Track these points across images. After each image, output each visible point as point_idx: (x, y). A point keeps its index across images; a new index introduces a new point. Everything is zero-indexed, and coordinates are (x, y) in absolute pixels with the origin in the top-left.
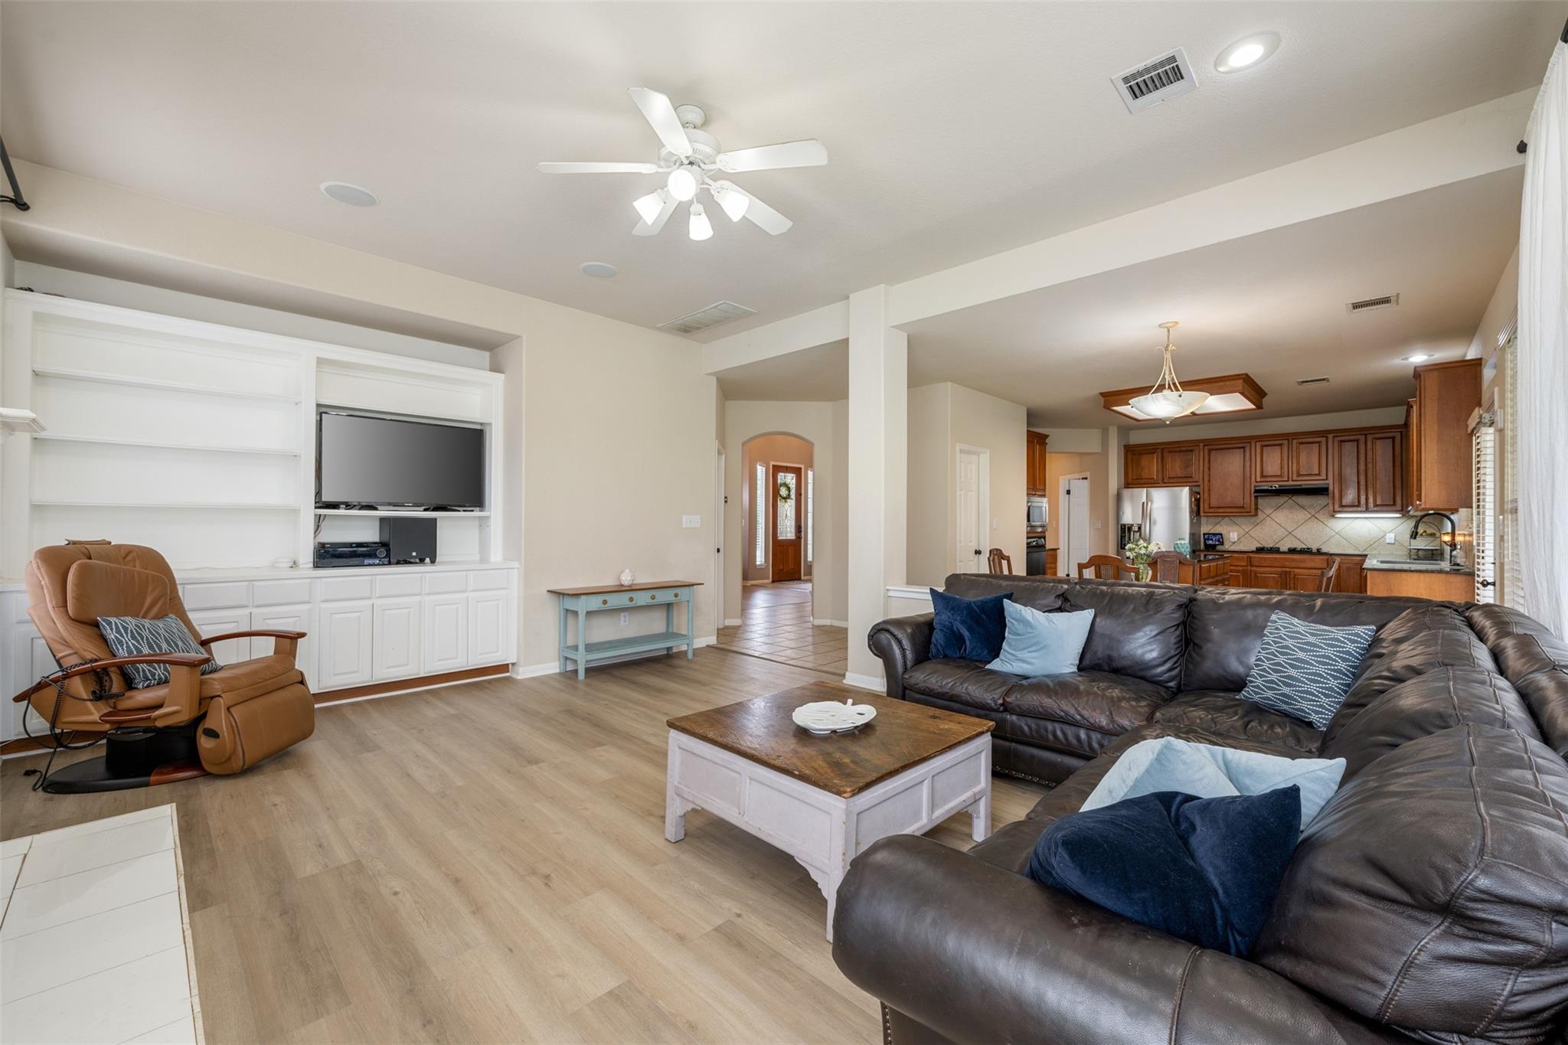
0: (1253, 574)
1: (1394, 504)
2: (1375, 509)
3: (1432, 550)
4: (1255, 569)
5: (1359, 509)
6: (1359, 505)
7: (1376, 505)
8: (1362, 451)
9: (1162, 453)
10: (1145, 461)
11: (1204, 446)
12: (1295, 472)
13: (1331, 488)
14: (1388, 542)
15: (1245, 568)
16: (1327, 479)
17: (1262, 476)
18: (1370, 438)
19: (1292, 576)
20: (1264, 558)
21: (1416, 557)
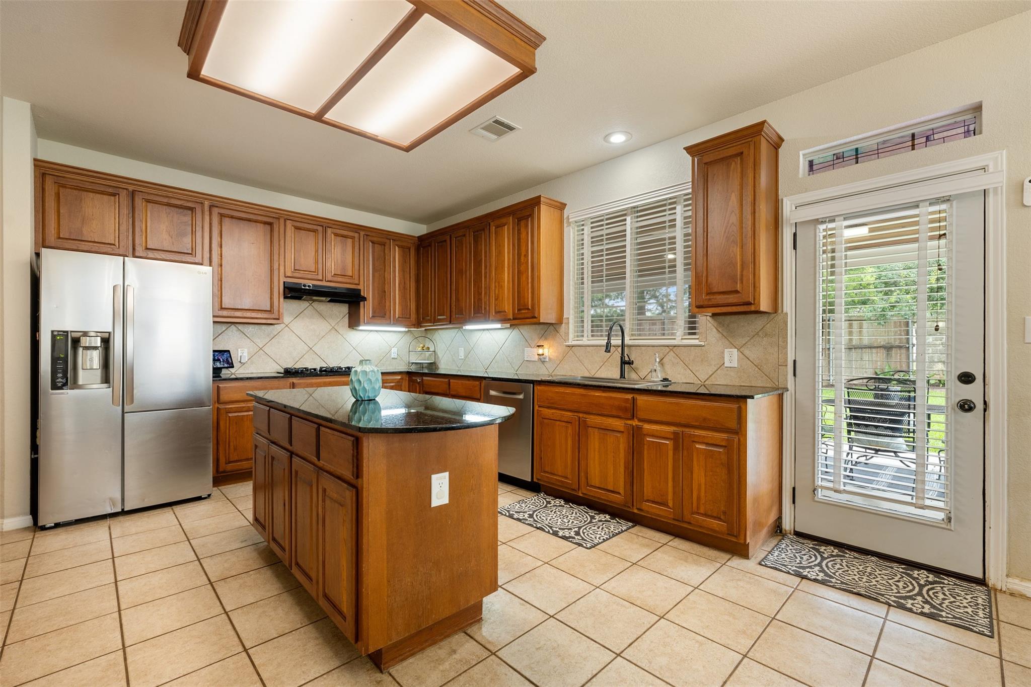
6: (384, 317)
8: (388, 258)
9: (132, 197)
11: (211, 207)
12: (328, 269)
14: (392, 357)
18: (393, 244)
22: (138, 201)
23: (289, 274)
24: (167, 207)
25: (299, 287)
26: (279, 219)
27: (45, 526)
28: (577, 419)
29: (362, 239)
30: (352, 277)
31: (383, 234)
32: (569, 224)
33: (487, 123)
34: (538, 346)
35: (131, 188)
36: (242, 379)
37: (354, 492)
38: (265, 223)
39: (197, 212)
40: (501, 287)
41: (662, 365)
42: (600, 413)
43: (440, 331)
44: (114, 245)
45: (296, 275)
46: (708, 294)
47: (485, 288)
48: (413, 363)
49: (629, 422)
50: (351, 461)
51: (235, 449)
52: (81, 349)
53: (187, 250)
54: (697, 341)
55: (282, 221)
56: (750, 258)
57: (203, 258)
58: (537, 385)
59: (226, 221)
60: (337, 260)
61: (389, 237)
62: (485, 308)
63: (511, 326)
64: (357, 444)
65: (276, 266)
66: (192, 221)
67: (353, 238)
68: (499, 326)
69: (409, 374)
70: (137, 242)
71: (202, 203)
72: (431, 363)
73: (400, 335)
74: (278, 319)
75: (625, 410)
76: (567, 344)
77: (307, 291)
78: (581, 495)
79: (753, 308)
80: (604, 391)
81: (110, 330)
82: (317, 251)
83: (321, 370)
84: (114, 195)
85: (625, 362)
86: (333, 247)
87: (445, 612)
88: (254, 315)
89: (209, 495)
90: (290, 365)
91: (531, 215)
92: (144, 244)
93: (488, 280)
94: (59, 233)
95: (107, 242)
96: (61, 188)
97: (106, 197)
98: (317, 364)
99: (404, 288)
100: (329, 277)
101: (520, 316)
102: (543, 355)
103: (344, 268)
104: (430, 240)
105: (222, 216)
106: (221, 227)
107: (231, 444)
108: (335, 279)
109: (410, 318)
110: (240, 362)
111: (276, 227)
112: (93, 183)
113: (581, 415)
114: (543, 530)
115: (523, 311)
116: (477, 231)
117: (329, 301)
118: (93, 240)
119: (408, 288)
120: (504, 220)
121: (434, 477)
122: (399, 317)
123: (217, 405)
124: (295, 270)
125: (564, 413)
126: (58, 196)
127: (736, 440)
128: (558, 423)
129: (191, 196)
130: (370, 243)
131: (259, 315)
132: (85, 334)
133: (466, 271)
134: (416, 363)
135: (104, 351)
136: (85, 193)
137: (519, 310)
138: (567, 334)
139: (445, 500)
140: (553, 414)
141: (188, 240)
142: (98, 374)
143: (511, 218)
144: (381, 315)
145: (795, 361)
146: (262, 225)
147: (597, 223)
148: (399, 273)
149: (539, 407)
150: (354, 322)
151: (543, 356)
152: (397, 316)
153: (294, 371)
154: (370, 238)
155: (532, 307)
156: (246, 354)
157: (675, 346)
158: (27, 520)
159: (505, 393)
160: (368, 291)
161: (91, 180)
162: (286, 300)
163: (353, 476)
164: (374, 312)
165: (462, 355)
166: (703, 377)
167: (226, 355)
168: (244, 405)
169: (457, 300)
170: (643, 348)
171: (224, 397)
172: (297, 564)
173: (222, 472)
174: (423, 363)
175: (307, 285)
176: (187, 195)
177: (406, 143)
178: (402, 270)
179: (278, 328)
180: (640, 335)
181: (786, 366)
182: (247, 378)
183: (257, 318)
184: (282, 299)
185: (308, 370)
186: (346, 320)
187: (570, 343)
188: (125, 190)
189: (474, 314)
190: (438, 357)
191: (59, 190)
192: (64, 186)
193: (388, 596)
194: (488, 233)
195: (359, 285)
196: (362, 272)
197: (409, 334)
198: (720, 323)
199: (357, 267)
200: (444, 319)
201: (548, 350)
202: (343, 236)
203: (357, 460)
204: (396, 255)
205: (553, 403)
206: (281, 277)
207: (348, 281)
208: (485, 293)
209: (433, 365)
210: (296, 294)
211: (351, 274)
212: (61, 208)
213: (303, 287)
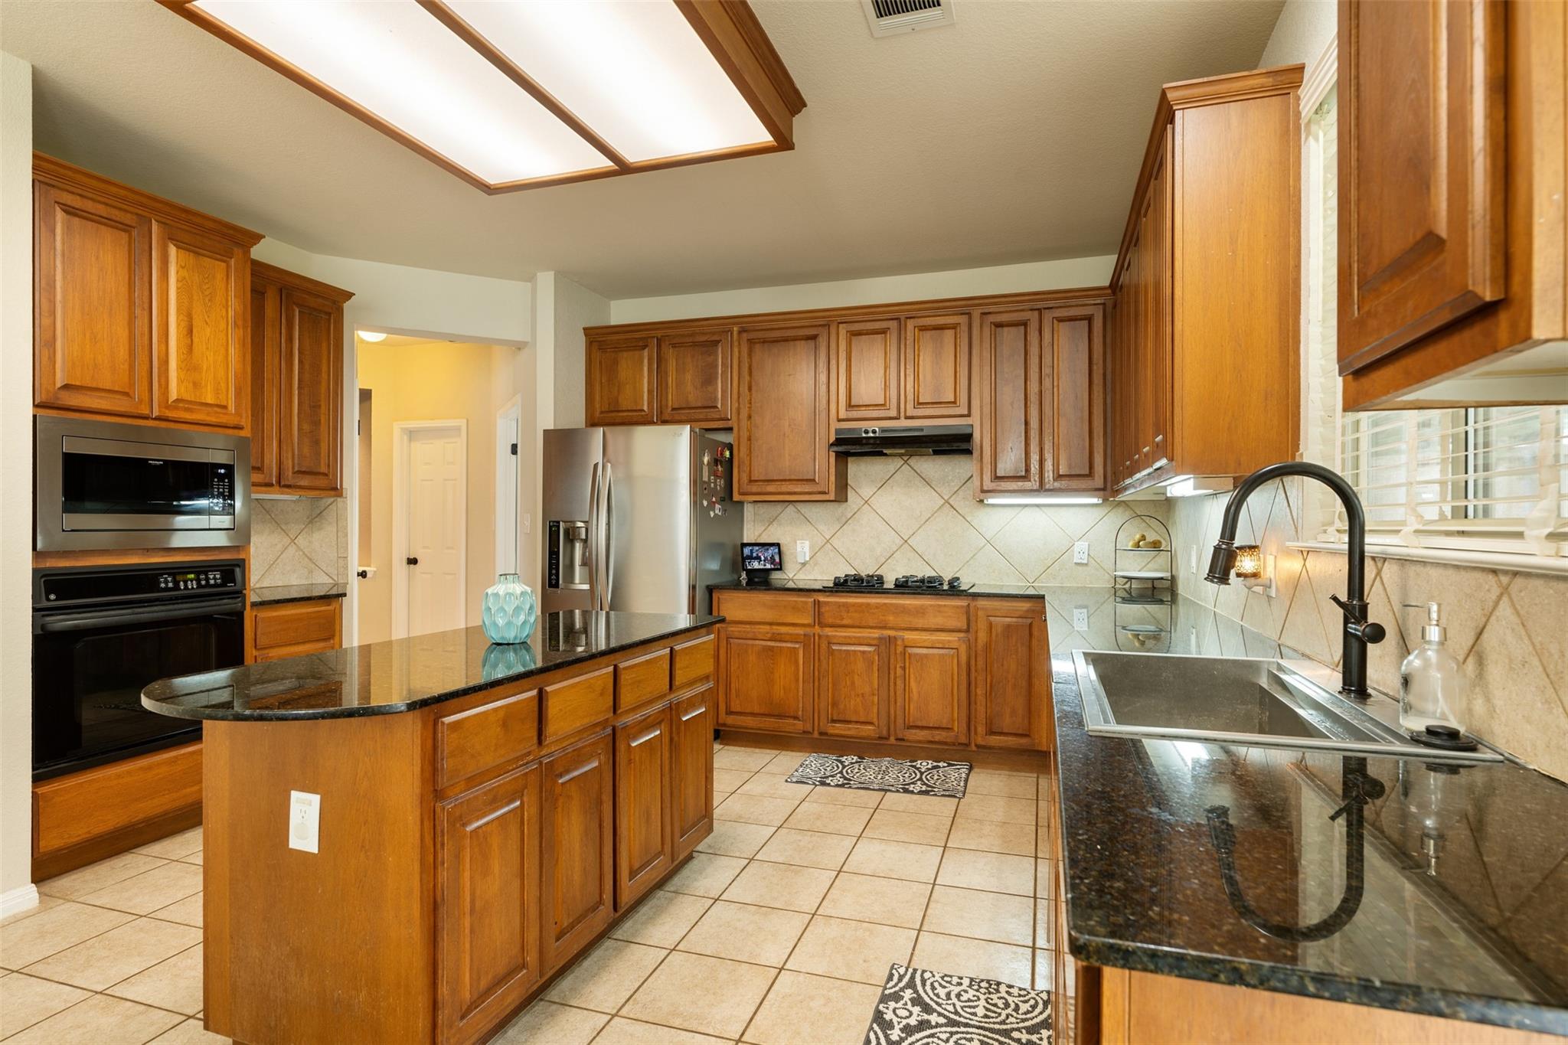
0: (824, 645)
1: (1090, 474)
2: (1057, 485)
3: (1153, 579)
4: (829, 631)
5: (1027, 485)
6: (1026, 477)
7: (1059, 477)
8: (1034, 350)
9: (659, 346)
10: (626, 361)
11: (740, 332)
12: (910, 397)
13: (977, 436)
14: (1076, 560)
15: (808, 630)
16: (969, 415)
17: (850, 406)
18: (1048, 316)
19: (900, 649)
20: (845, 605)
21: (1125, 595)
22: (665, 351)
23: (843, 414)
24: (692, 348)
25: (858, 436)
26: (828, 325)
29: (973, 324)
30: (956, 402)
34: (1246, 549)
35: (659, 334)
38: (808, 339)
39: (722, 345)
44: (644, 411)
45: (854, 414)
53: (712, 401)
55: (833, 329)
57: (730, 409)
59: (757, 351)
60: (926, 377)
61: (1037, 305)
65: (823, 406)
67: (957, 326)
70: (664, 401)
71: (730, 331)
74: (827, 493)
77: (872, 441)
82: (888, 367)
84: (644, 348)
86: (917, 353)
88: (794, 487)
90: (869, 569)
91: (1165, 157)
92: (670, 405)
94: (601, 406)
95: (637, 409)
96: (603, 355)
97: (637, 354)
100: (911, 410)
103: (939, 390)
105: (751, 342)
106: (750, 363)
108: (923, 411)
110: (798, 562)
111: (824, 341)
112: (627, 339)
118: (627, 409)
119: (1086, 410)
121: (294, 795)
122: (1061, 475)
124: (853, 406)
126: (600, 364)
129: (716, 325)
130: (992, 329)
131: (799, 488)
132: (574, 524)
143: (1153, 181)
146: (803, 342)
152: (1057, 474)
154: (989, 316)
156: (805, 549)
157: (1516, 574)
165: (1194, 563)
167: (773, 550)
175: (870, 430)
176: (713, 325)
179: (853, 506)
183: (795, 493)
184: (834, 459)
188: (654, 339)
191: (601, 357)
193: (231, 961)
196: (974, 390)
197: (1120, 509)
199: (964, 382)
202: (936, 328)
204: (1054, 340)
206: (830, 422)
207: (952, 411)
211: (953, 399)
212: (602, 375)
213: (864, 435)
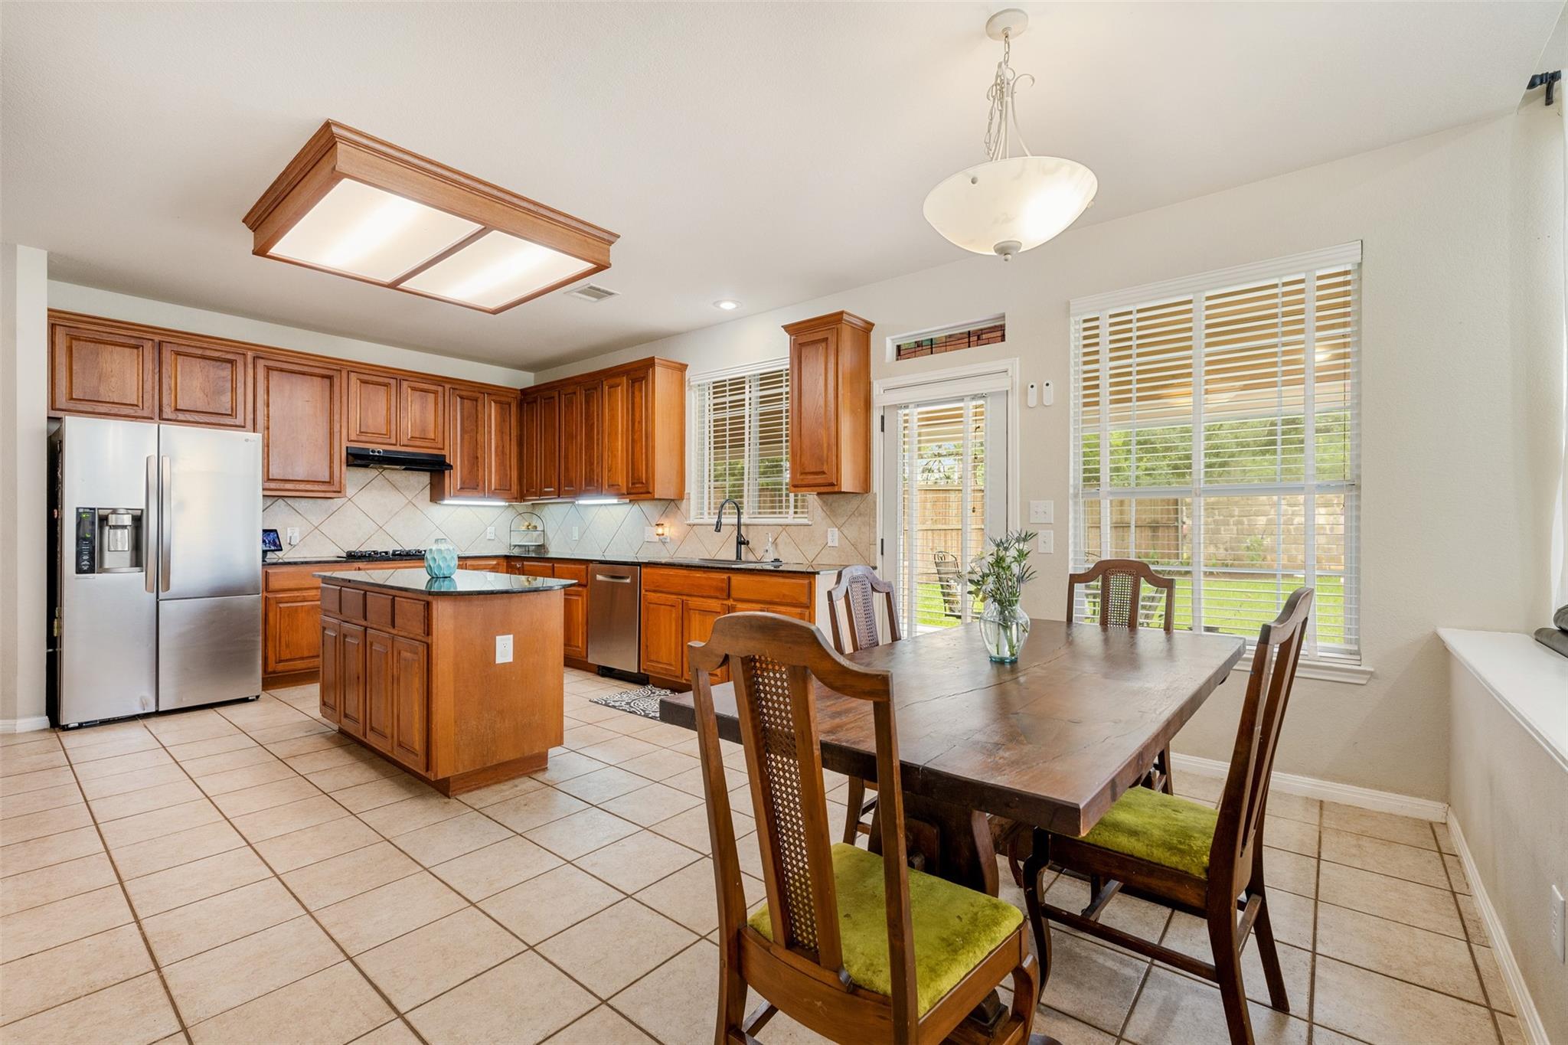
22: (167, 355)
23: (353, 437)
24: (201, 360)
25: (366, 453)
26: (340, 371)
27: (67, 725)
28: (680, 601)
29: (447, 394)
30: (434, 440)
31: (474, 387)
32: (691, 387)
33: (583, 288)
34: (657, 525)
35: (157, 338)
36: (295, 563)
37: (425, 647)
38: (323, 377)
39: (238, 364)
40: (615, 456)
41: (776, 545)
42: (700, 594)
43: (550, 506)
44: (137, 406)
45: (363, 438)
46: (802, 474)
47: (598, 457)
48: (515, 546)
49: (725, 602)
50: (422, 621)
51: (287, 646)
52: (107, 528)
53: (226, 410)
54: (806, 520)
55: (344, 374)
56: (833, 441)
57: (245, 419)
58: (644, 567)
59: (274, 375)
60: (415, 421)
61: (483, 391)
62: (598, 481)
63: (630, 501)
64: (428, 606)
65: (336, 428)
66: (232, 375)
67: (435, 393)
68: (615, 501)
69: (507, 557)
70: (165, 401)
71: (244, 354)
72: (539, 546)
73: (497, 511)
74: (340, 492)
75: (721, 590)
76: (688, 522)
77: (376, 458)
78: (684, 682)
79: (836, 489)
80: (705, 572)
81: (143, 507)
82: (389, 409)
83: (394, 554)
84: (137, 347)
85: (741, 542)
86: (410, 404)
87: (509, 755)
88: (309, 487)
89: (258, 697)
90: (353, 547)
91: (645, 378)
92: (173, 405)
93: (600, 448)
94: (71, 393)
95: (128, 403)
96: (74, 342)
97: (127, 350)
98: (390, 547)
99: (503, 452)
100: (404, 441)
101: (633, 491)
102: (663, 534)
103: (424, 430)
104: (535, 395)
105: (268, 369)
106: (268, 383)
107: (283, 640)
108: (411, 443)
109: (510, 490)
110: (290, 544)
111: (336, 381)
112: (111, 333)
113: (684, 598)
114: (636, 713)
115: (637, 486)
116: (589, 390)
117: (404, 469)
118: (112, 401)
119: (508, 454)
120: (617, 380)
121: (498, 638)
122: (495, 489)
123: (265, 594)
124: (360, 432)
125: (668, 596)
126: (70, 350)
127: (807, 613)
128: (663, 606)
129: (231, 346)
130: (459, 399)
131: (316, 487)
132: (114, 511)
133: (576, 436)
134: (519, 546)
135: (134, 531)
136: (103, 346)
137: (633, 484)
138: (688, 511)
139: (509, 659)
140: (658, 598)
141: (227, 398)
142: (127, 556)
143: (625, 378)
144: (472, 485)
145: (882, 540)
146: (319, 379)
147: (719, 388)
148: (495, 435)
149: (646, 591)
150: (437, 493)
151: (664, 536)
152: (493, 488)
153: (359, 554)
154: (458, 392)
155: (646, 481)
156: (297, 534)
157: (787, 525)
158: (44, 721)
159: (613, 577)
160: (456, 458)
161: (108, 330)
162: (349, 468)
163: (424, 633)
164: (463, 482)
165: (576, 536)
166: (811, 557)
168: (298, 594)
169: (567, 469)
170: (760, 527)
171: (274, 584)
172: (372, 729)
173: (271, 673)
174: (528, 546)
175: (376, 450)
176: (226, 345)
177: (493, 306)
178: (501, 432)
179: (338, 502)
180: (760, 513)
181: (875, 544)
182: (302, 563)
183: (312, 491)
184: (344, 467)
185: (377, 554)
186: (427, 491)
187: (691, 522)
188: (150, 342)
189: (586, 485)
190: (548, 539)
191: (71, 343)
192: (78, 339)
193: (455, 734)
194: (600, 393)
195: (443, 449)
196: (447, 434)
197: (511, 509)
198: (824, 502)
199: (440, 428)
200: (551, 491)
201: (670, 530)
202: (422, 390)
203: (428, 620)
204: (492, 413)
205: (657, 586)
206: (343, 441)
207: (429, 445)
208: (598, 463)
209: (541, 547)
210: (363, 462)
211: (433, 438)
212: (74, 362)
213: (371, 453)
